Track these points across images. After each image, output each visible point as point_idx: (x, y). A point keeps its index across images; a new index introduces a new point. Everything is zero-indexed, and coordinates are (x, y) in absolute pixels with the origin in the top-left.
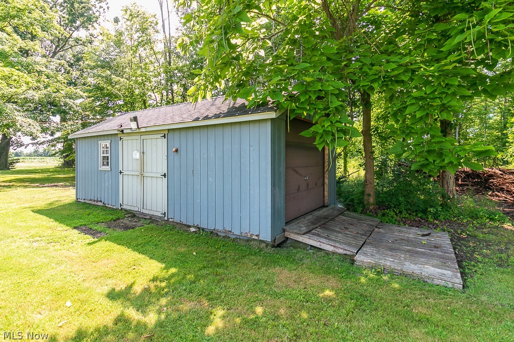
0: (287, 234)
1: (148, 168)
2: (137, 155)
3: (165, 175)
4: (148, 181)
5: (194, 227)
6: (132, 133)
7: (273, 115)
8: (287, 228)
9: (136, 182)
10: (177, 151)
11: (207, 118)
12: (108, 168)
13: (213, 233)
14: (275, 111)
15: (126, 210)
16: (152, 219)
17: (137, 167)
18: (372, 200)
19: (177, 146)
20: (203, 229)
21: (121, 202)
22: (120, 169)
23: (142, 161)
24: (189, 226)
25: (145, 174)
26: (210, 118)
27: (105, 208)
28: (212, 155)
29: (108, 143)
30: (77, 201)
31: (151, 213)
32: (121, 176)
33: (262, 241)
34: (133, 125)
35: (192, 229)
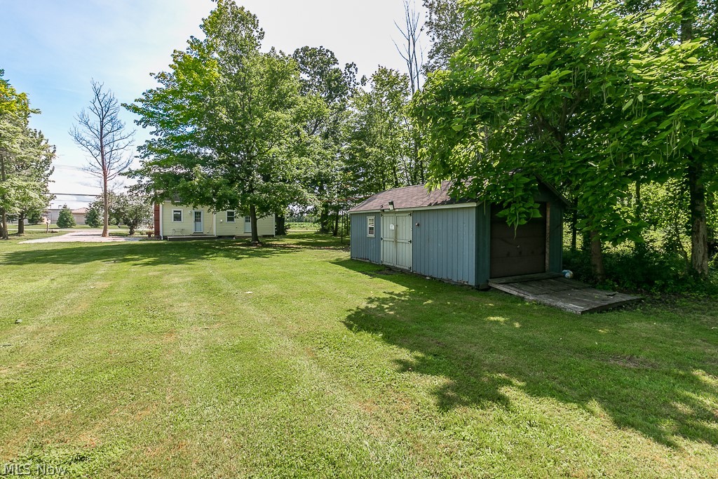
0: (490, 284)
1: (400, 236)
2: (392, 227)
3: (410, 242)
4: (400, 245)
5: (429, 276)
6: (390, 212)
7: (475, 205)
8: (489, 280)
9: (392, 246)
10: (418, 225)
11: (436, 204)
12: (373, 236)
13: (441, 281)
14: (476, 202)
15: (385, 265)
16: (402, 271)
17: (392, 235)
18: (598, 271)
19: (419, 222)
20: (435, 278)
21: (382, 260)
22: (382, 236)
23: (396, 231)
24: (426, 276)
25: (398, 241)
26: (439, 204)
27: (371, 263)
28: (441, 229)
29: (373, 218)
30: (351, 259)
31: (402, 267)
32: (382, 241)
33: (470, 286)
34: (391, 207)
35: (428, 278)
